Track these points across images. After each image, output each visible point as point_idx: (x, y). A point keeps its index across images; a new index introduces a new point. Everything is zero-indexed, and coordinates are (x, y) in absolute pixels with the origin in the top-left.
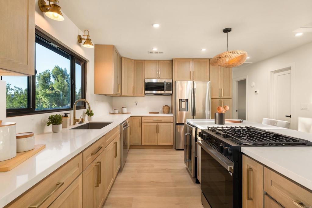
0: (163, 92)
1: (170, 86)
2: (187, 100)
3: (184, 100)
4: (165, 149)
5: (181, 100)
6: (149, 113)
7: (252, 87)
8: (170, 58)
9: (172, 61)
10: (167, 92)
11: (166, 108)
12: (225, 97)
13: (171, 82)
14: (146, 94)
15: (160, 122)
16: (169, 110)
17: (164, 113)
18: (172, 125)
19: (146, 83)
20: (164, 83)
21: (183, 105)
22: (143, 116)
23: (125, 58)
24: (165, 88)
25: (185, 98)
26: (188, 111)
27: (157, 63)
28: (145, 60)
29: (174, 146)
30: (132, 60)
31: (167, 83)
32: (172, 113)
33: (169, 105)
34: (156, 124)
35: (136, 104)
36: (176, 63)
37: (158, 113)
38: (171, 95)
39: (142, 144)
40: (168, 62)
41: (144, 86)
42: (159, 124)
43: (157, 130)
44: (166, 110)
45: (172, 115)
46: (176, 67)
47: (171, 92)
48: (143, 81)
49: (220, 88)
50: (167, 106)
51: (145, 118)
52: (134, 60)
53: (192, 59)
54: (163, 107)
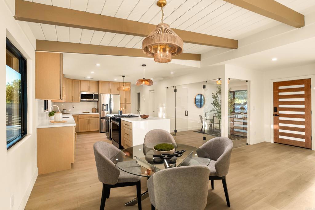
0: (93, 100)
1: (97, 96)
2: (107, 105)
4: (94, 133)
5: (104, 105)
8: (98, 80)
9: (98, 82)
10: (95, 100)
11: (94, 109)
12: (128, 103)
13: (97, 94)
14: (81, 101)
15: (91, 117)
16: (97, 110)
17: (93, 112)
18: (98, 119)
19: (81, 94)
20: (93, 95)
21: (105, 107)
23: (67, 78)
24: (94, 98)
25: (105, 103)
26: (107, 110)
27: (89, 82)
28: (80, 80)
29: (100, 131)
30: (71, 79)
31: (95, 95)
32: (97, 112)
33: (96, 107)
34: (89, 119)
35: (73, 107)
36: (101, 84)
37: (89, 113)
38: (97, 101)
39: (80, 132)
40: (96, 82)
41: (79, 96)
42: (90, 119)
43: (89, 123)
44: (94, 111)
45: (99, 113)
46: (101, 86)
47: (97, 100)
48: (79, 93)
49: (125, 98)
50: (95, 108)
51: (81, 116)
52: (73, 80)
53: (110, 82)
54: (92, 109)
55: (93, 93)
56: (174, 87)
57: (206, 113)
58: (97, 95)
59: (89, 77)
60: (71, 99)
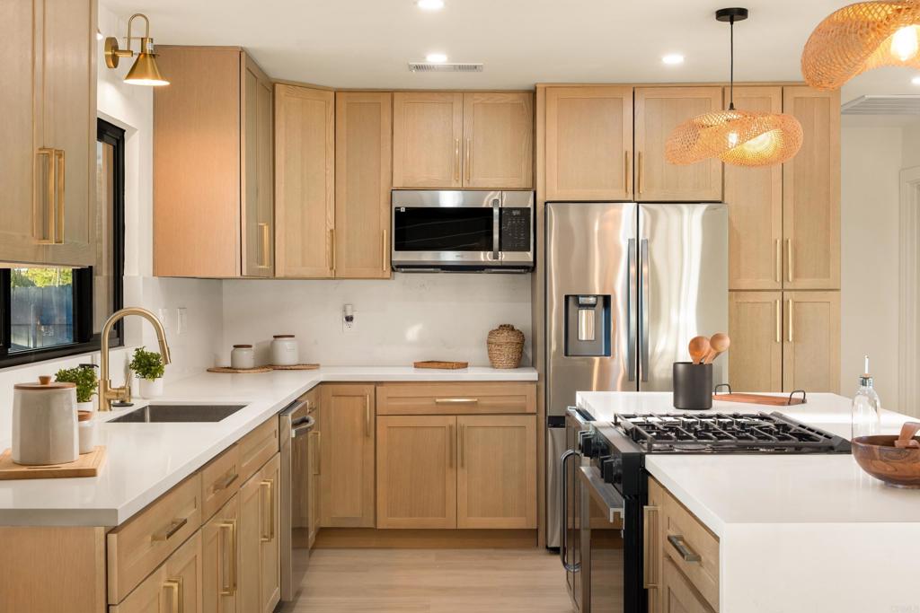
0: (484, 257)
1: (522, 228)
2: (607, 300)
3: (592, 300)
6: (417, 365)
8: (527, 83)
9: (532, 93)
10: (506, 257)
11: (504, 337)
12: (804, 283)
13: (530, 205)
14: (396, 268)
15: (471, 410)
16: (531, 346)
18: (530, 427)
19: (398, 213)
20: (490, 211)
21: (587, 324)
22: (381, 383)
23: (287, 84)
24: (496, 236)
26: (608, 353)
27: (457, 107)
28: (392, 92)
29: (541, 535)
30: (326, 89)
31: (505, 213)
32: (533, 365)
33: (522, 320)
34: (451, 420)
35: (349, 319)
36: (553, 110)
37: (465, 365)
38: (530, 269)
39: (380, 526)
40: (511, 97)
41: (384, 227)
42: (462, 420)
43: (454, 455)
44: (507, 352)
45: (531, 375)
46: (552, 130)
47: (525, 257)
48: (384, 198)
49: (777, 235)
50: (511, 328)
51: (392, 391)
52: (337, 92)
53: (634, 90)
54: (491, 333)
55: (496, 201)
58: (525, 211)
59: (437, 58)
60: (322, 248)
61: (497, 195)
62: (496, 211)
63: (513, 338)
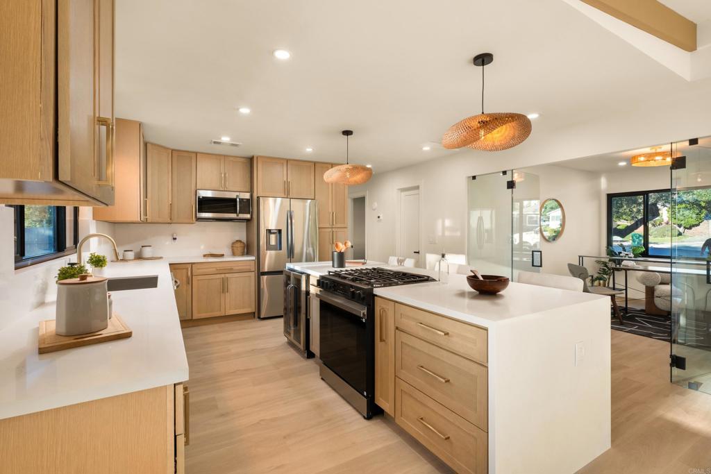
0: (233, 216)
1: (247, 205)
2: (280, 231)
3: (276, 231)
4: (240, 320)
5: (269, 232)
6: (205, 256)
7: (374, 210)
8: (250, 154)
9: (251, 161)
10: (242, 216)
11: (238, 245)
12: (338, 226)
13: (250, 197)
14: (199, 219)
15: (231, 271)
16: (248, 247)
17: (234, 254)
18: (253, 275)
19: (199, 198)
20: (236, 200)
21: (273, 238)
22: (194, 263)
23: (152, 144)
24: (238, 209)
25: (272, 226)
26: (280, 249)
27: (223, 161)
28: (196, 153)
29: (257, 313)
30: (168, 148)
31: (241, 200)
32: (250, 254)
33: (244, 239)
34: (223, 276)
36: (260, 166)
37: (222, 256)
38: (248, 221)
39: (194, 318)
40: (242, 160)
41: (194, 205)
42: (227, 275)
43: (224, 288)
44: (239, 250)
45: (253, 258)
46: (260, 173)
47: (248, 216)
48: (193, 193)
49: (330, 210)
50: (240, 241)
51: (199, 266)
52: (172, 150)
53: (287, 161)
54: (233, 243)
55: (237, 196)
56: (504, 173)
57: (580, 257)
58: (248, 200)
60: (166, 210)
61: (238, 194)
62: (238, 200)
63: (242, 245)
